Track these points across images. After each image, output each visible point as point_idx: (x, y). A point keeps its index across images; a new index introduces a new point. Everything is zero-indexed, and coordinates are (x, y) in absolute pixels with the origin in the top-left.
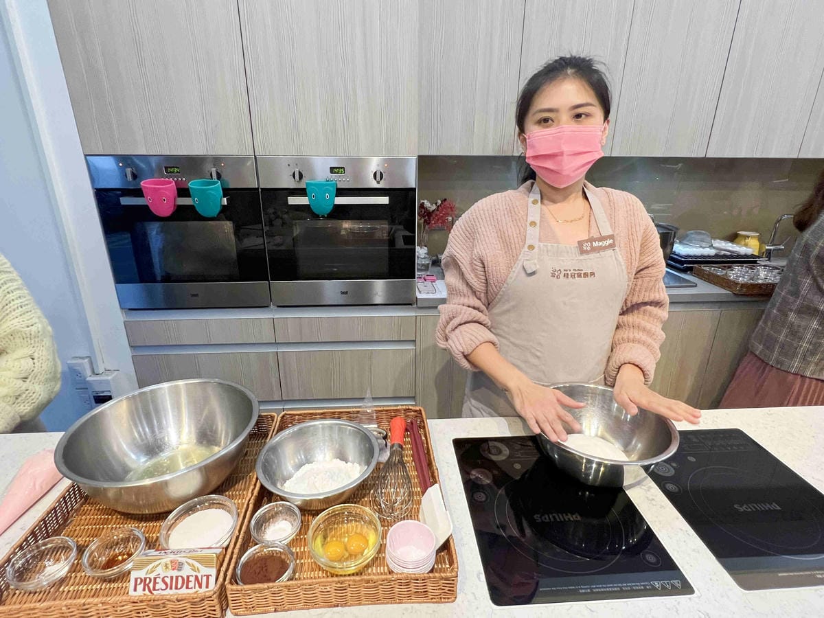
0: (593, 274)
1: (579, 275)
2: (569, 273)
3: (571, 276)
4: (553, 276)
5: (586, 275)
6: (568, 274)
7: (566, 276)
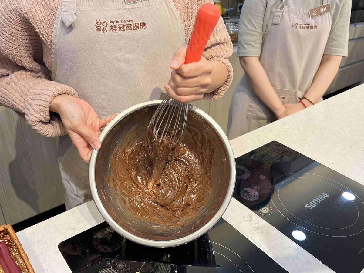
0: (143, 25)
1: (129, 27)
2: (117, 25)
3: (120, 28)
4: (98, 29)
5: (136, 26)
6: (115, 26)
7: (113, 28)
